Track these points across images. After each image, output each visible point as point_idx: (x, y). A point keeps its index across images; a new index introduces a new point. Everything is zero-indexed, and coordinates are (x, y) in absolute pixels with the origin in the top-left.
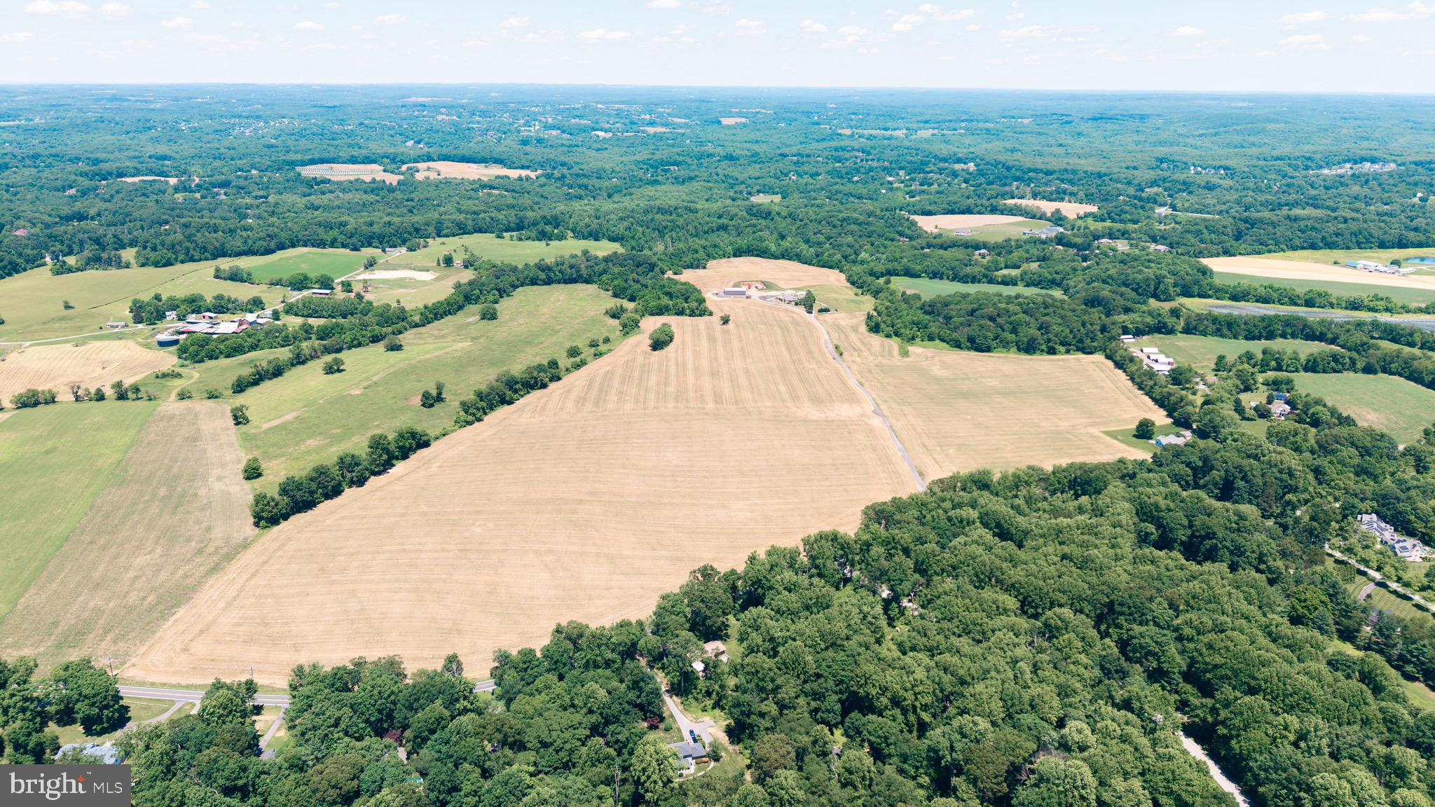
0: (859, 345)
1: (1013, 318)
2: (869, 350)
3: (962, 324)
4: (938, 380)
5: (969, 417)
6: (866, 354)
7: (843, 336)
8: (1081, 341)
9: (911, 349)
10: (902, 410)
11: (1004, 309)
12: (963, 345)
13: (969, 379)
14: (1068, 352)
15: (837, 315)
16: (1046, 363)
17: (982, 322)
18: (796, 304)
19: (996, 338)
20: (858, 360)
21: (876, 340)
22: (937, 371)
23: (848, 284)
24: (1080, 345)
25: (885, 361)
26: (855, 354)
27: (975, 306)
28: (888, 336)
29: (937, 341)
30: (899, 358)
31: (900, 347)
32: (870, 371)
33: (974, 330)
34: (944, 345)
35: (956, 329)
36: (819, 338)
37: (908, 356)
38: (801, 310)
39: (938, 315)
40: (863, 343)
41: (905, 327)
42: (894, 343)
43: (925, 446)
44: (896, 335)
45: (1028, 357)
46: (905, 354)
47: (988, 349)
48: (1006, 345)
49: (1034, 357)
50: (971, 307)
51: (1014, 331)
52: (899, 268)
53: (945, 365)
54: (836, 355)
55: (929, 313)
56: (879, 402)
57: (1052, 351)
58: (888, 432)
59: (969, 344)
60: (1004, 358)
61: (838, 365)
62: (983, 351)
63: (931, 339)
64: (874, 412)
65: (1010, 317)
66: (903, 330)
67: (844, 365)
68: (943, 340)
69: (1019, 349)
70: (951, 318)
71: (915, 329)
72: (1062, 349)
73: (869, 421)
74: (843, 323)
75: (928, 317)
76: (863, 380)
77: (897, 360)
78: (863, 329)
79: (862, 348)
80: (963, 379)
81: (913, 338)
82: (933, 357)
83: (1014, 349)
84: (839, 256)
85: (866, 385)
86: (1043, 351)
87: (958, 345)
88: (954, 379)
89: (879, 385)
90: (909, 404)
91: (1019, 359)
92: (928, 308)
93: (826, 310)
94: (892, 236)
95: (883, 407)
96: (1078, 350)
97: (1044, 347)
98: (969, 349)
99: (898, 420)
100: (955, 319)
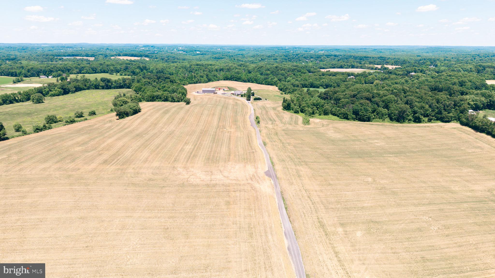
0: (274, 117)
1: (384, 98)
2: (281, 120)
3: (348, 103)
4: (333, 141)
5: (370, 179)
6: (278, 122)
7: (264, 112)
8: (440, 113)
9: (311, 120)
10: (298, 171)
11: (377, 94)
12: (349, 117)
13: (359, 140)
14: (430, 121)
15: (266, 102)
16: (416, 129)
17: (362, 101)
18: (242, 96)
19: (373, 112)
20: (271, 126)
21: (287, 115)
22: (332, 134)
23: (279, 91)
24: (439, 116)
25: (290, 127)
26: (270, 122)
27: (356, 93)
28: (296, 112)
29: (330, 116)
30: (302, 125)
31: (304, 119)
32: (277, 134)
33: (357, 106)
34: (336, 117)
35: (344, 106)
36: (246, 113)
37: (309, 124)
38: (244, 99)
39: (331, 99)
40: (278, 116)
41: (308, 107)
42: (300, 117)
43: (322, 226)
44: (302, 112)
45: (399, 124)
46: (308, 122)
47: (369, 120)
48: (381, 117)
49: (405, 124)
50: (353, 93)
51: (386, 107)
52: (307, 83)
53: (337, 130)
54: (255, 123)
55: (325, 99)
56: (275, 160)
57: (417, 120)
58: (276, 201)
59: (354, 116)
60: (382, 125)
61: (254, 130)
62: (364, 121)
63: (326, 113)
64: (268, 174)
65: (382, 97)
66: (307, 108)
67: (258, 129)
68: (334, 115)
69: (391, 119)
70: (339, 99)
71: (315, 108)
72: (426, 119)
73: (257, 185)
74: (268, 106)
75: (323, 101)
76: (267, 141)
77: (300, 126)
78: (281, 108)
79: (276, 119)
80: (354, 141)
81: (313, 113)
82: (328, 125)
83: (388, 119)
84: (276, 79)
85: (269, 145)
86: (410, 120)
87: (346, 117)
88: (346, 141)
89: (280, 145)
90: (306, 163)
91: (393, 126)
92: (323, 96)
93: (259, 99)
94: (305, 71)
95: (278, 167)
96: (438, 119)
97: (410, 117)
98: (354, 119)
99: (292, 184)
100: (343, 100)
